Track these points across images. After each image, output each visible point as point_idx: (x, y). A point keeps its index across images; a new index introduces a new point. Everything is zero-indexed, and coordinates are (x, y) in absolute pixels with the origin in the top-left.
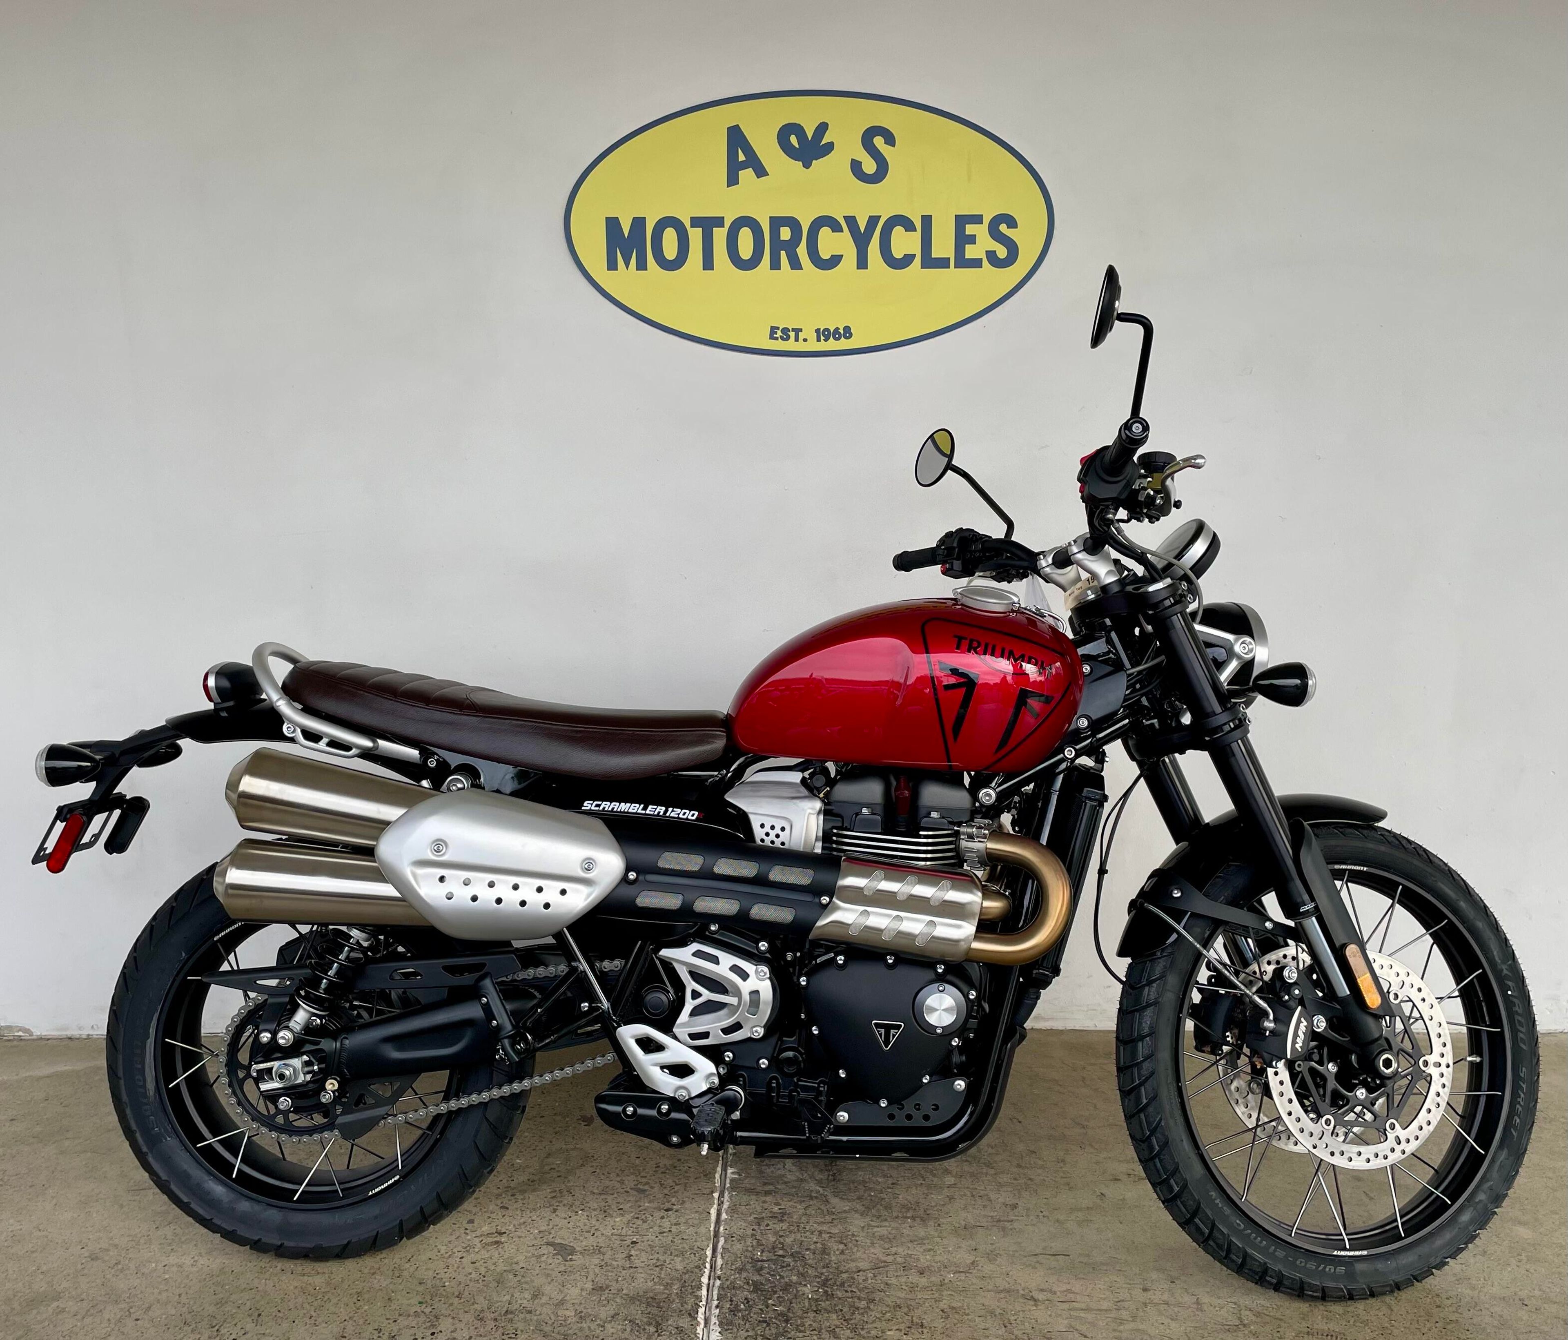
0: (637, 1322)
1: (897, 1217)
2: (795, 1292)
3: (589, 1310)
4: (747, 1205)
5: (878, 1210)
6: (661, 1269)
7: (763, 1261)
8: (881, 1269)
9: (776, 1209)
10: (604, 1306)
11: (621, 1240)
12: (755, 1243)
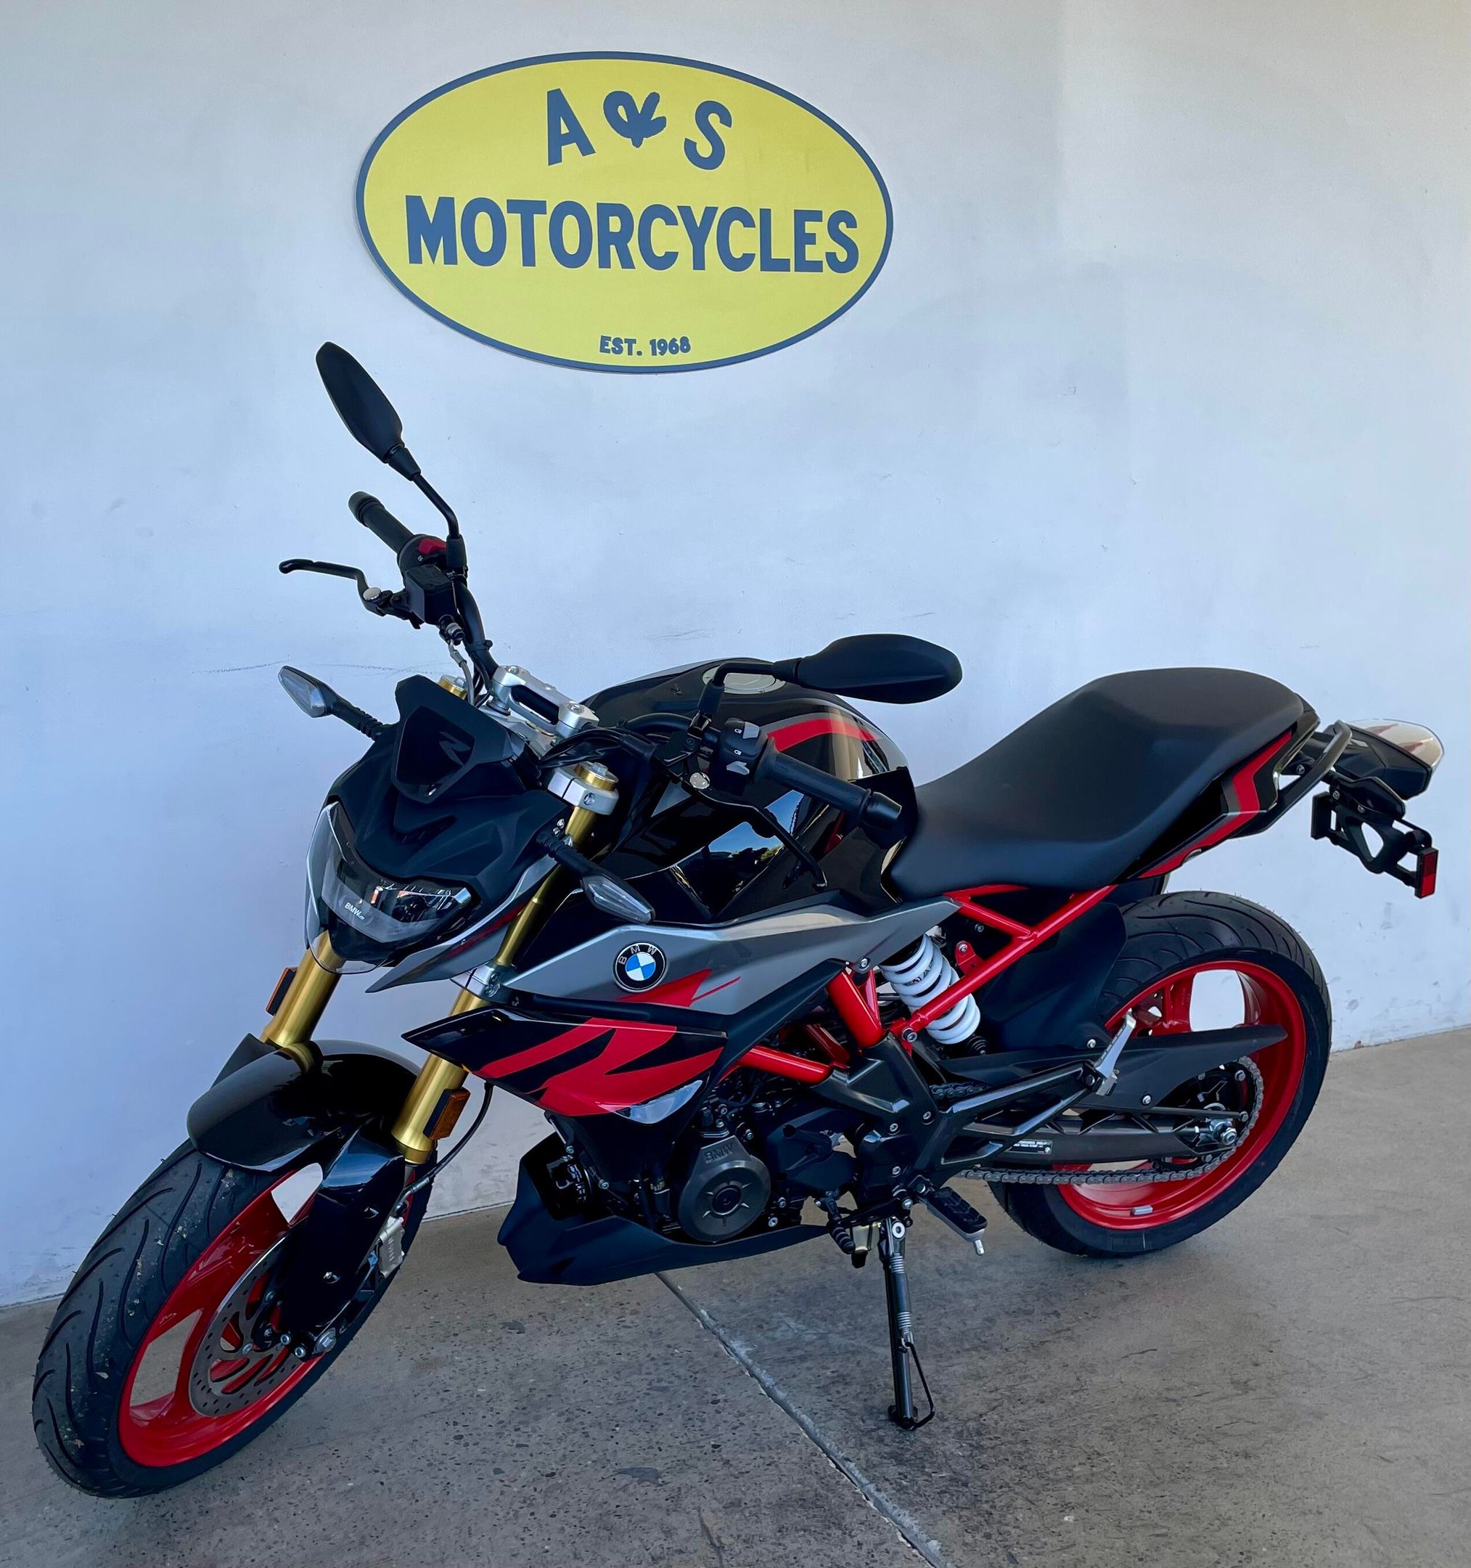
0: (813, 1529)
1: (958, 1352)
2: (940, 1453)
3: (746, 1531)
4: (794, 1376)
5: (932, 1348)
6: (777, 1466)
7: (873, 1430)
8: (1000, 1408)
9: (829, 1373)
10: (757, 1522)
11: (699, 1447)
12: (844, 1412)
